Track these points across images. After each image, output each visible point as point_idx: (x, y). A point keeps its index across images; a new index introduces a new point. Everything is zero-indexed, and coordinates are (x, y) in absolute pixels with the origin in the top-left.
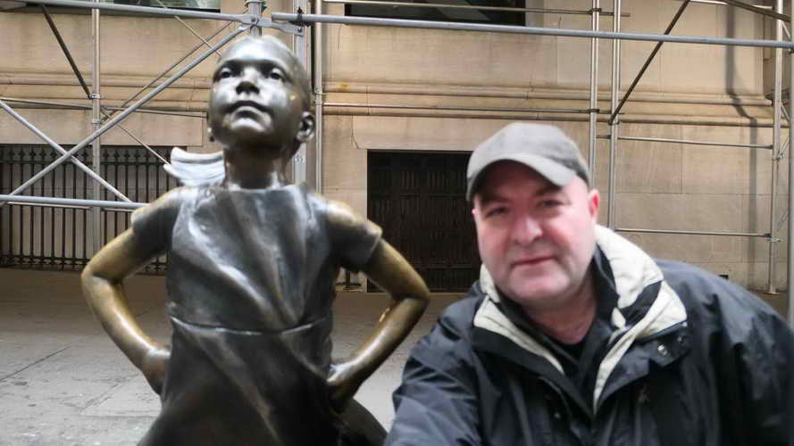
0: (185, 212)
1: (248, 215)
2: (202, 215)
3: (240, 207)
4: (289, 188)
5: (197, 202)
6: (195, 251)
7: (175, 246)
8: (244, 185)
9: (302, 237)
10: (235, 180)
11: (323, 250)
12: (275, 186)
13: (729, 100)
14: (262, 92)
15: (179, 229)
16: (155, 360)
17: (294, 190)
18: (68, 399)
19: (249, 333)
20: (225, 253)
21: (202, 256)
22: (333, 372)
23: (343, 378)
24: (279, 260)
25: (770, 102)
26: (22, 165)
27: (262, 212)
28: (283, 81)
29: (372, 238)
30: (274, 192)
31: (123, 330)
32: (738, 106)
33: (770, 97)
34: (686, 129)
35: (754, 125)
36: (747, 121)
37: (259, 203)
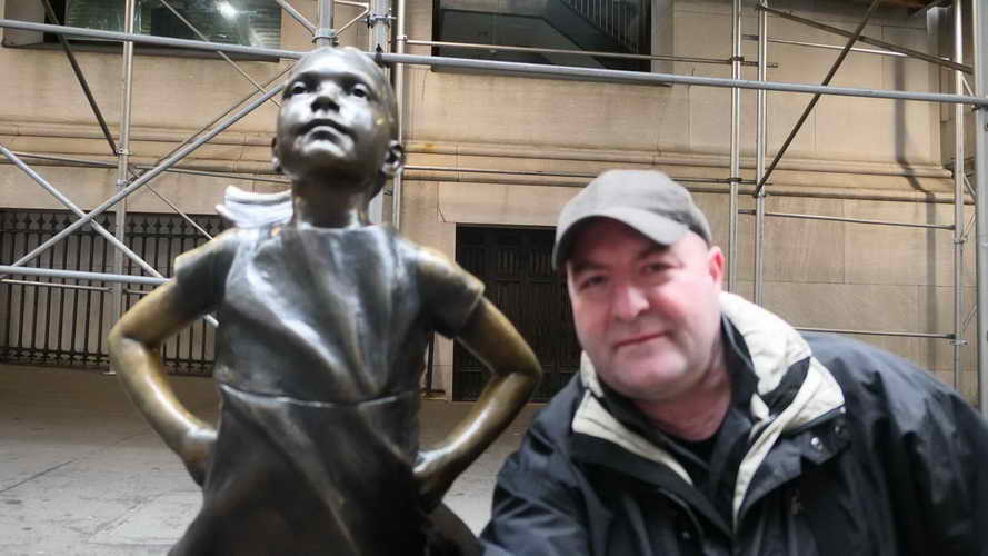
0: (243, 255)
1: (322, 260)
2: (264, 259)
3: (311, 249)
4: (370, 229)
5: (258, 245)
6: (254, 303)
7: (229, 297)
8: (316, 224)
9: (388, 287)
10: (305, 218)
11: (411, 305)
12: (354, 225)
13: (899, 170)
14: (342, 111)
15: (234, 276)
16: (197, 442)
17: (377, 232)
18: (72, 522)
19: (318, 404)
20: (293, 303)
21: (262, 307)
22: (422, 461)
23: (433, 468)
24: (358, 315)
25: (950, 173)
26: (27, 235)
27: (338, 256)
28: (369, 99)
29: (472, 294)
30: (355, 233)
31: (158, 405)
32: (911, 177)
33: (950, 167)
34: (849, 204)
35: (930, 201)
36: (922, 195)
37: (335, 245)
